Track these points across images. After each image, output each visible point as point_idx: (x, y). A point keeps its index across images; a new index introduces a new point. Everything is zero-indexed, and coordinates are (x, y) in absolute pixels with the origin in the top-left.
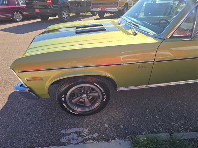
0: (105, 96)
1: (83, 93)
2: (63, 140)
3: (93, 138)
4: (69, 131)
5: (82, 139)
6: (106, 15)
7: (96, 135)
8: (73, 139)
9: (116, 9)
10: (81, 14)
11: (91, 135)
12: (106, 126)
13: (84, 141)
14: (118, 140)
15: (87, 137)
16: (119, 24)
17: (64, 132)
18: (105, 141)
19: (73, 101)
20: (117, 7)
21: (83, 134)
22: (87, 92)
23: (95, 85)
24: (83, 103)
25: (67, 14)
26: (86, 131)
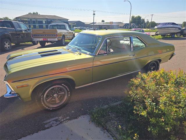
0: (69, 92)
1: (54, 93)
2: (46, 126)
3: (67, 120)
4: (48, 121)
5: (59, 122)
6: (47, 44)
7: (68, 118)
8: (53, 124)
9: (56, 39)
10: (21, 44)
11: (65, 119)
12: (73, 112)
13: (61, 123)
14: (82, 116)
15: (62, 120)
16: (68, 49)
17: (44, 122)
18: (75, 119)
19: (48, 100)
20: (56, 38)
21: (59, 120)
22: (57, 92)
23: (62, 86)
24: (54, 102)
25: (9, 44)
26: (60, 118)
